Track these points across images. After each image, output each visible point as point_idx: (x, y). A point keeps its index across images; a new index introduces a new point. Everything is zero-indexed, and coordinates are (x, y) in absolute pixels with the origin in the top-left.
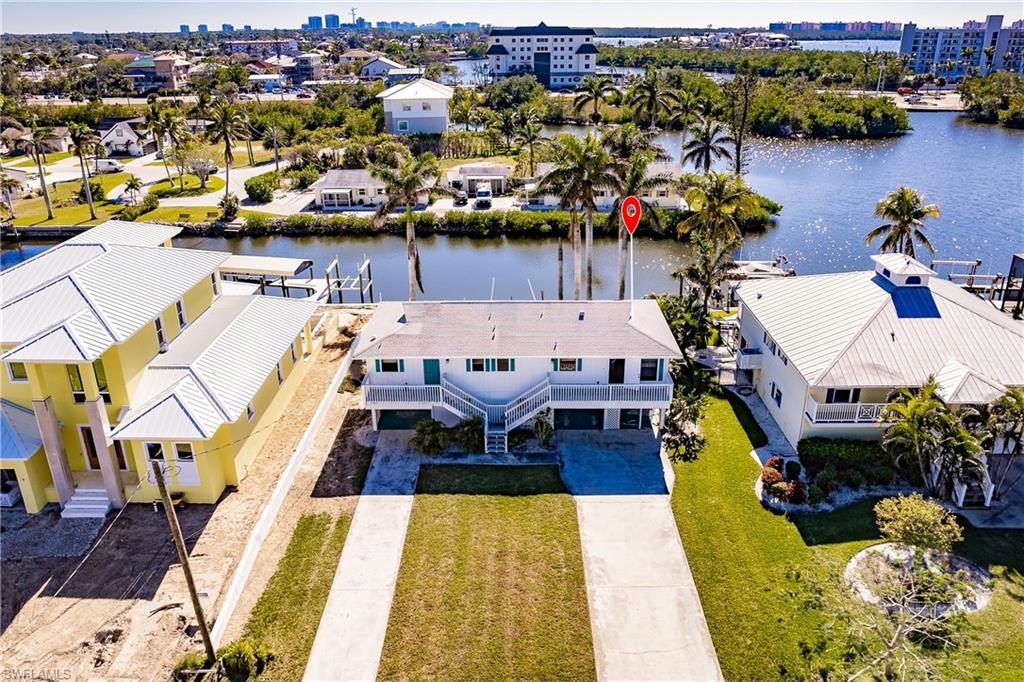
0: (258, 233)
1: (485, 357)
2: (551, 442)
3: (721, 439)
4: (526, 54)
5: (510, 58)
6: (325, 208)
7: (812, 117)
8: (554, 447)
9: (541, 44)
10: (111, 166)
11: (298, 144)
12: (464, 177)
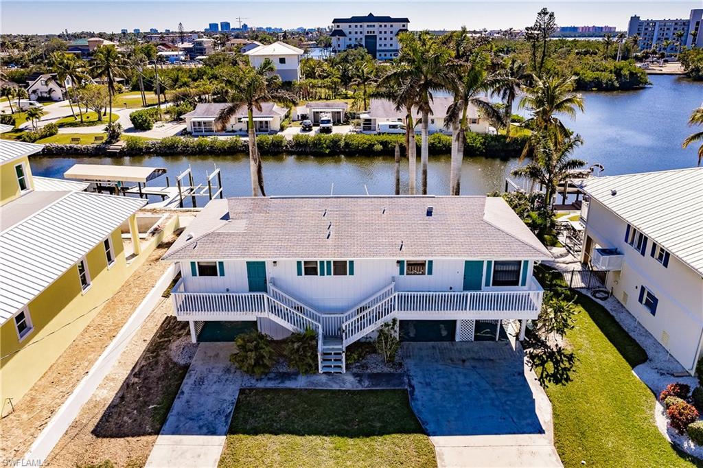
0: (136, 153)
1: (318, 259)
2: (397, 359)
3: (592, 353)
4: (359, 36)
5: (347, 39)
6: (194, 134)
8: (401, 365)
9: (370, 29)
10: (31, 106)
11: (179, 88)
12: (310, 110)
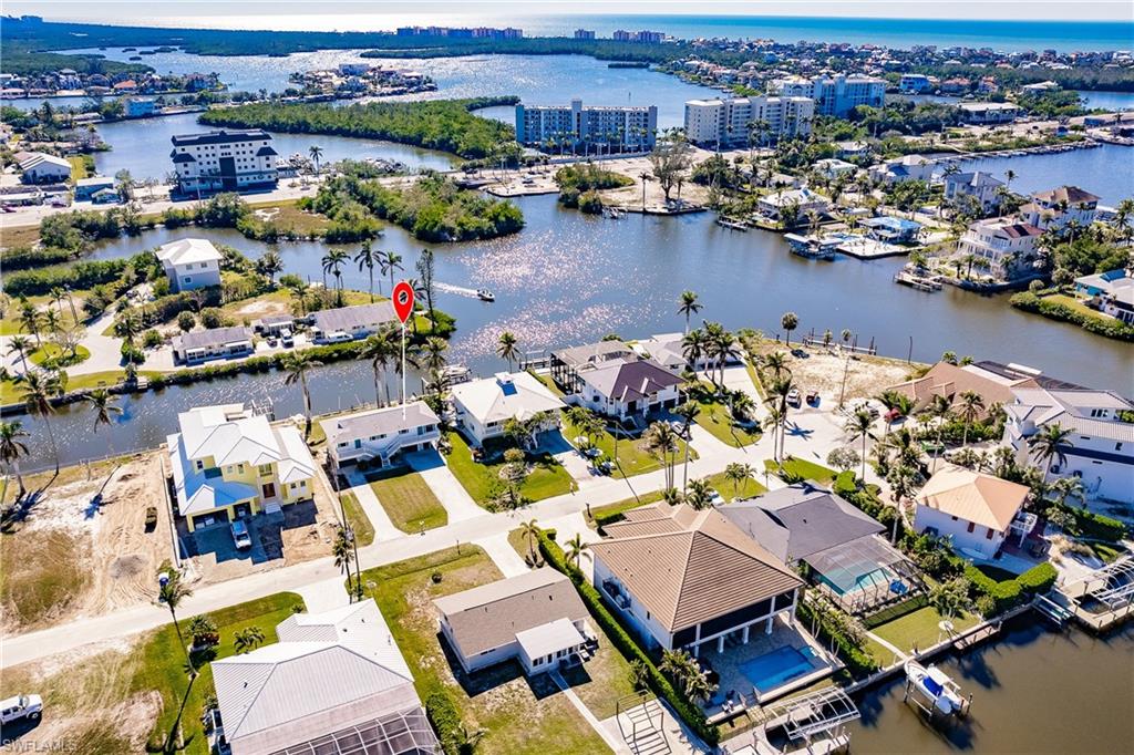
1: (375, 435)
2: (404, 458)
3: (457, 446)
4: (211, 159)
5: (197, 164)
6: (189, 361)
7: (461, 225)
9: (224, 151)
